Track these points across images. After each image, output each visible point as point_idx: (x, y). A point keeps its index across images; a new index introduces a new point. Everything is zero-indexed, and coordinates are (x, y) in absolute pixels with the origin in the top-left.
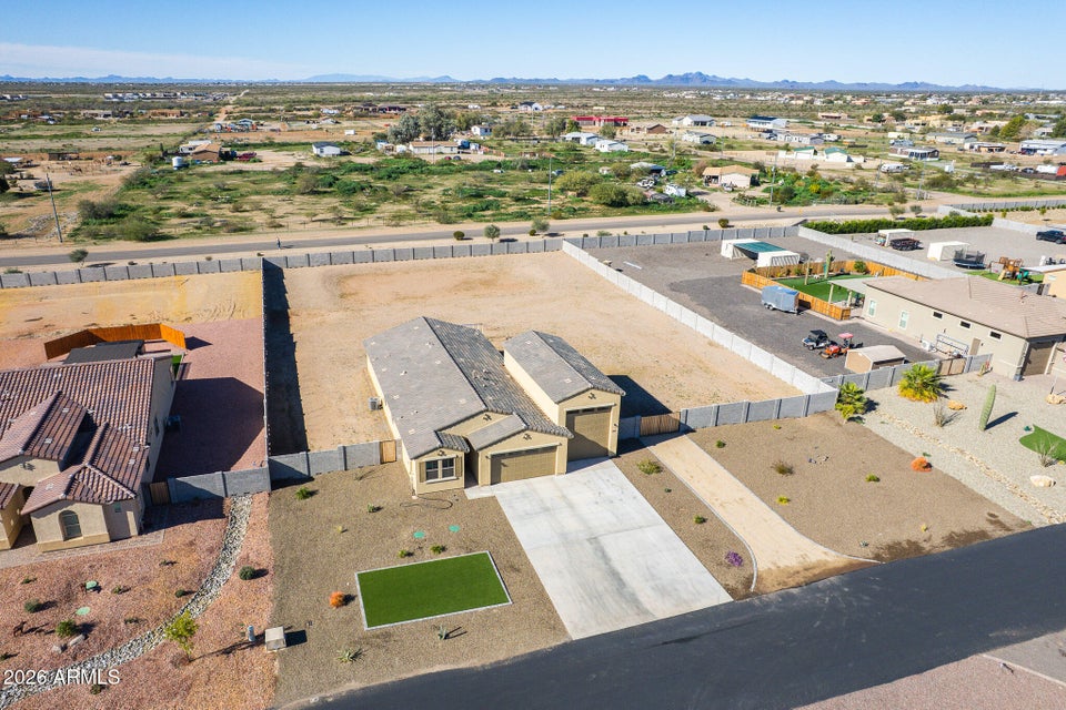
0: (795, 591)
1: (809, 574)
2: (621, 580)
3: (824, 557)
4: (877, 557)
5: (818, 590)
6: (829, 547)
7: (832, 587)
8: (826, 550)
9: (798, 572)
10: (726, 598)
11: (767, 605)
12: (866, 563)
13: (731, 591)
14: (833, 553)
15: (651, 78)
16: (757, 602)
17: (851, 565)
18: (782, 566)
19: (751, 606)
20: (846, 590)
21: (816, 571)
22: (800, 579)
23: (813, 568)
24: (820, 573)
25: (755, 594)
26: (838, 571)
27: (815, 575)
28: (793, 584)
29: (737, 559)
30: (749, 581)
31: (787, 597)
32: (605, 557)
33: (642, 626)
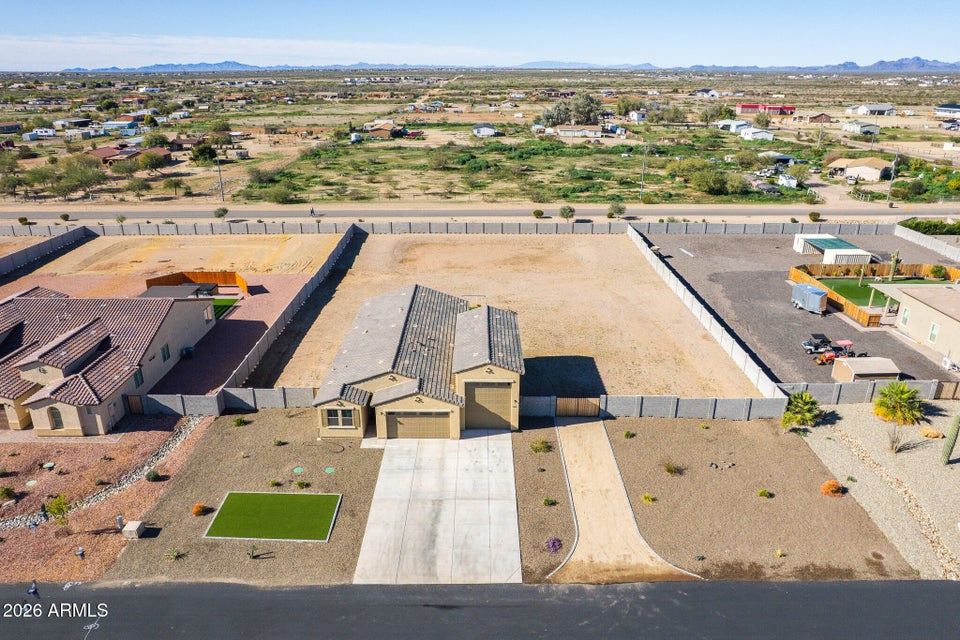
0: (588, 587)
1: (617, 575)
2: (434, 542)
3: (646, 561)
4: (705, 573)
5: (614, 592)
6: (660, 554)
7: (634, 593)
8: (652, 553)
9: (608, 570)
10: (517, 578)
11: (549, 594)
12: (689, 576)
13: (526, 573)
14: (660, 559)
15: (859, 64)
16: (543, 588)
17: (671, 575)
18: (596, 560)
19: (534, 592)
20: (643, 597)
21: (626, 574)
22: (605, 578)
23: (627, 570)
24: (628, 577)
25: (548, 581)
26: (651, 579)
27: (623, 577)
28: (593, 580)
29: (556, 545)
30: (552, 568)
31: (576, 592)
32: (436, 519)
33: (420, 586)
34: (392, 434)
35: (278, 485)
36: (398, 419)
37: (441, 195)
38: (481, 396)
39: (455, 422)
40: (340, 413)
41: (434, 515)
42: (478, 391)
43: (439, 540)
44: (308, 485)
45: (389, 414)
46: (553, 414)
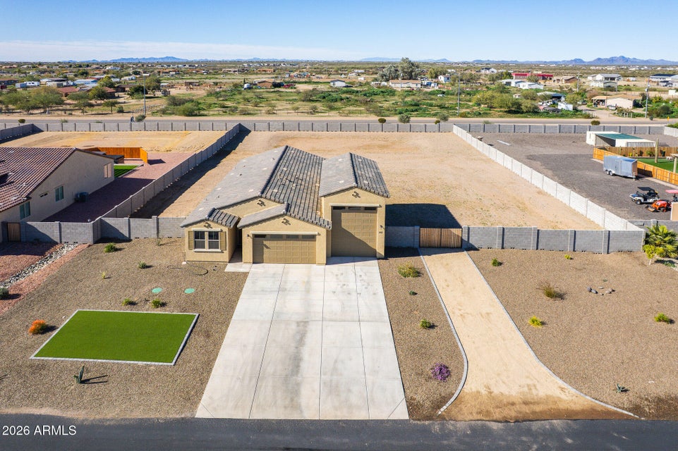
0: (495, 426)
1: (526, 409)
3: (558, 393)
4: (636, 409)
5: (529, 432)
6: (570, 384)
7: (552, 434)
8: (561, 382)
9: (513, 404)
10: (402, 413)
11: (446, 435)
12: (615, 413)
13: (412, 406)
14: (573, 391)
15: (584, 60)
16: (436, 427)
17: (593, 410)
18: (496, 391)
19: (425, 431)
20: (569, 441)
21: (538, 408)
22: (511, 413)
23: (534, 403)
24: (541, 412)
25: (442, 418)
26: (570, 415)
27: (534, 413)
28: (497, 416)
29: (443, 372)
30: (444, 400)
31: (479, 432)
32: (301, 341)
33: (279, 422)
34: (258, 259)
35: (132, 303)
36: (265, 243)
37: (308, 113)
38: (347, 221)
39: (321, 247)
40: (206, 235)
41: (298, 337)
42: (344, 216)
43: (304, 365)
44: (163, 305)
45: (256, 236)
46: (416, 246)
